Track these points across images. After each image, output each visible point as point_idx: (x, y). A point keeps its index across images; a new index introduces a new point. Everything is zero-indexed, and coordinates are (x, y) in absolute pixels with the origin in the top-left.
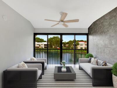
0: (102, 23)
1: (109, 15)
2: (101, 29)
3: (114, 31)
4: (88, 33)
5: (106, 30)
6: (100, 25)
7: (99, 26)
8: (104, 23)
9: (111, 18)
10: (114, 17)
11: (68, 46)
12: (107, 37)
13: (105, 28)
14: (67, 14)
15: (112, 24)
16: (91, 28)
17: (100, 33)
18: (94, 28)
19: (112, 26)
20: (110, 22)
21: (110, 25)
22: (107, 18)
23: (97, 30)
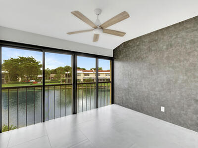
0: (138, 45)
1: (148, 37)
2: (137, 53)
3: (155, 58)
4: (112, 56)
5: (145, 56)
6: (135, 48)
7: (132, 49)
8: (141, 46)
9: (151, 42)
10: (156, 40)
11: (55, 77)
12: (145, 65)
13: (142, 52)
14: (129, 17)
15: (153, 49)
16: (120, 51)
17: (135, 59)
18: (124, 50)
19: (153, 52)
20: (150, 46)
21: (150, 50)
22: (145, 41)
23: (129, 55)
